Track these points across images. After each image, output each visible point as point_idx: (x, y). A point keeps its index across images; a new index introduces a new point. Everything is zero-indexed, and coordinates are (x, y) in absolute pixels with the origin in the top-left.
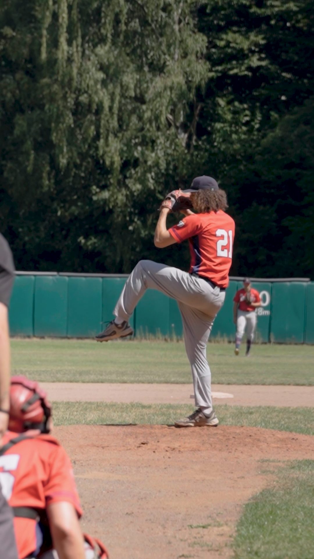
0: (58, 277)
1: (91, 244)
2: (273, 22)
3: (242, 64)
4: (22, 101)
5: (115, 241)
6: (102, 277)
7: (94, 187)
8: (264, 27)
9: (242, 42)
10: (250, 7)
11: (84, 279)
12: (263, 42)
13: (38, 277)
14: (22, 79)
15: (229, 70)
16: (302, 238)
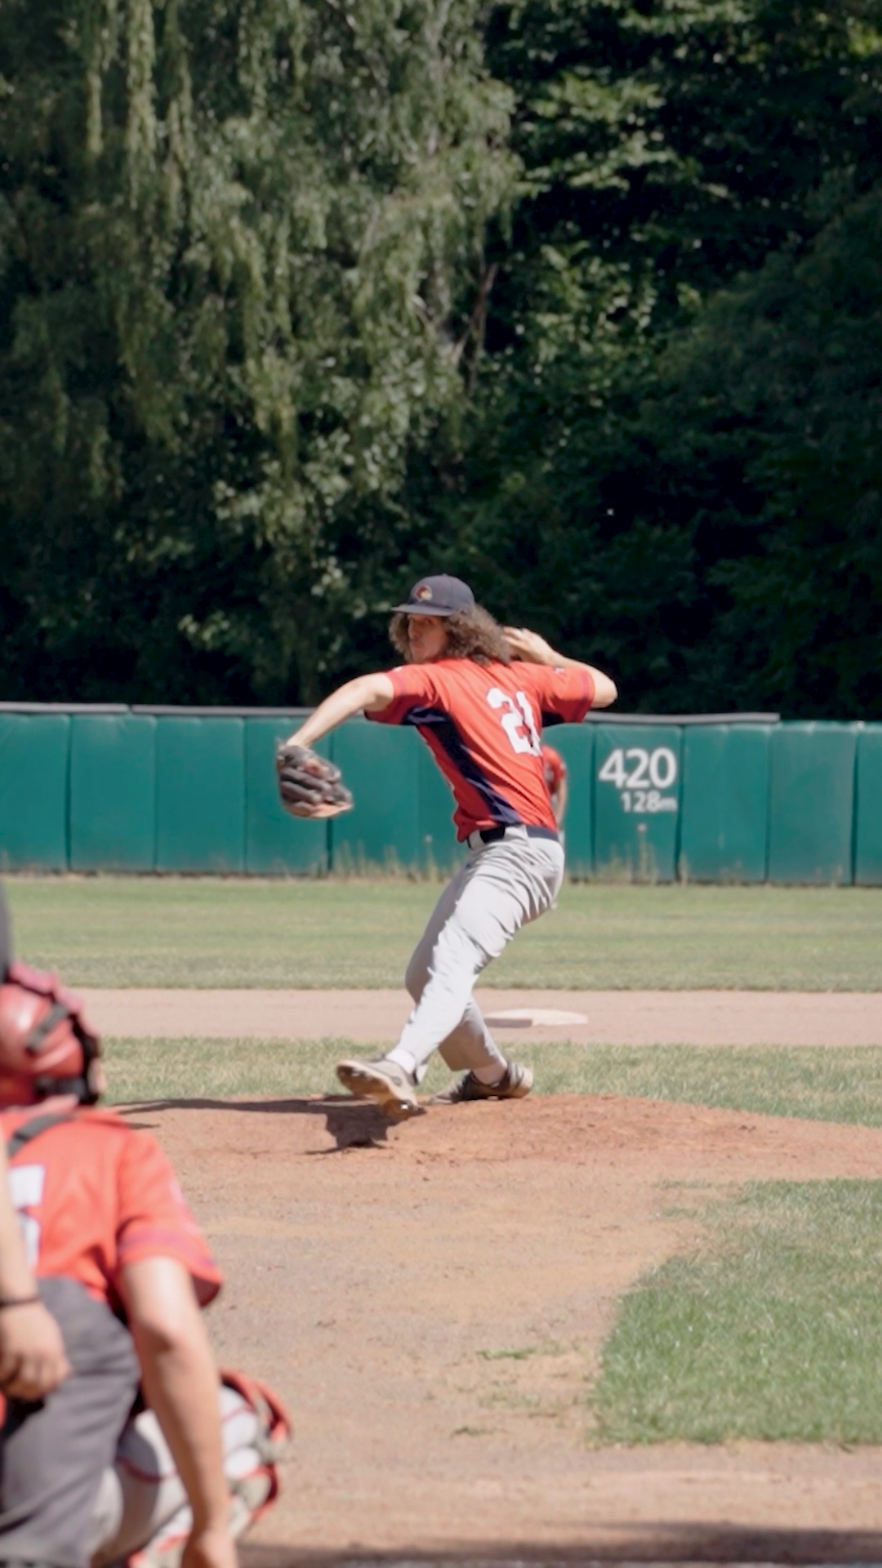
0: (130, 717)
1: (213, 636)
2: (681, 53)
3: (603, 161)
4: (34, 266)
5: (278, 625)
7: (221, 485)
8: (656, 63)
9: (601, 104)
10: (621, 13)
11: (197, 721)
12: (655, 103)
13: (78, 718)
14: (31, 206)
15: (571, 174)
16: (762, 612)
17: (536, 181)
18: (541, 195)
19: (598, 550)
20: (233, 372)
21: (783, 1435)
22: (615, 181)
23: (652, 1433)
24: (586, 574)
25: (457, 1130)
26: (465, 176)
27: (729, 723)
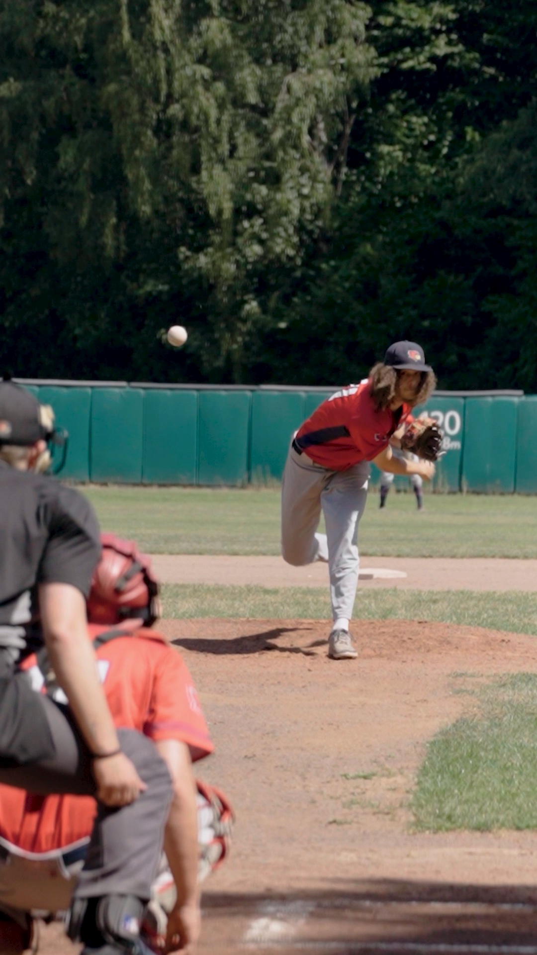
0: (128, 389)
3: (421, 53)
5: (218, 335)
6: (198, 390)
9: (419, 18)
12: (453, 16)
13: (96, 390)
15: (401, 62)
17: (380, 65)
18: (384, 75)
20: (193, 180)
22: (428, 65)
23: (448, 825)
24: (407, 304)
26: (342, 61)
27: (493, 396)
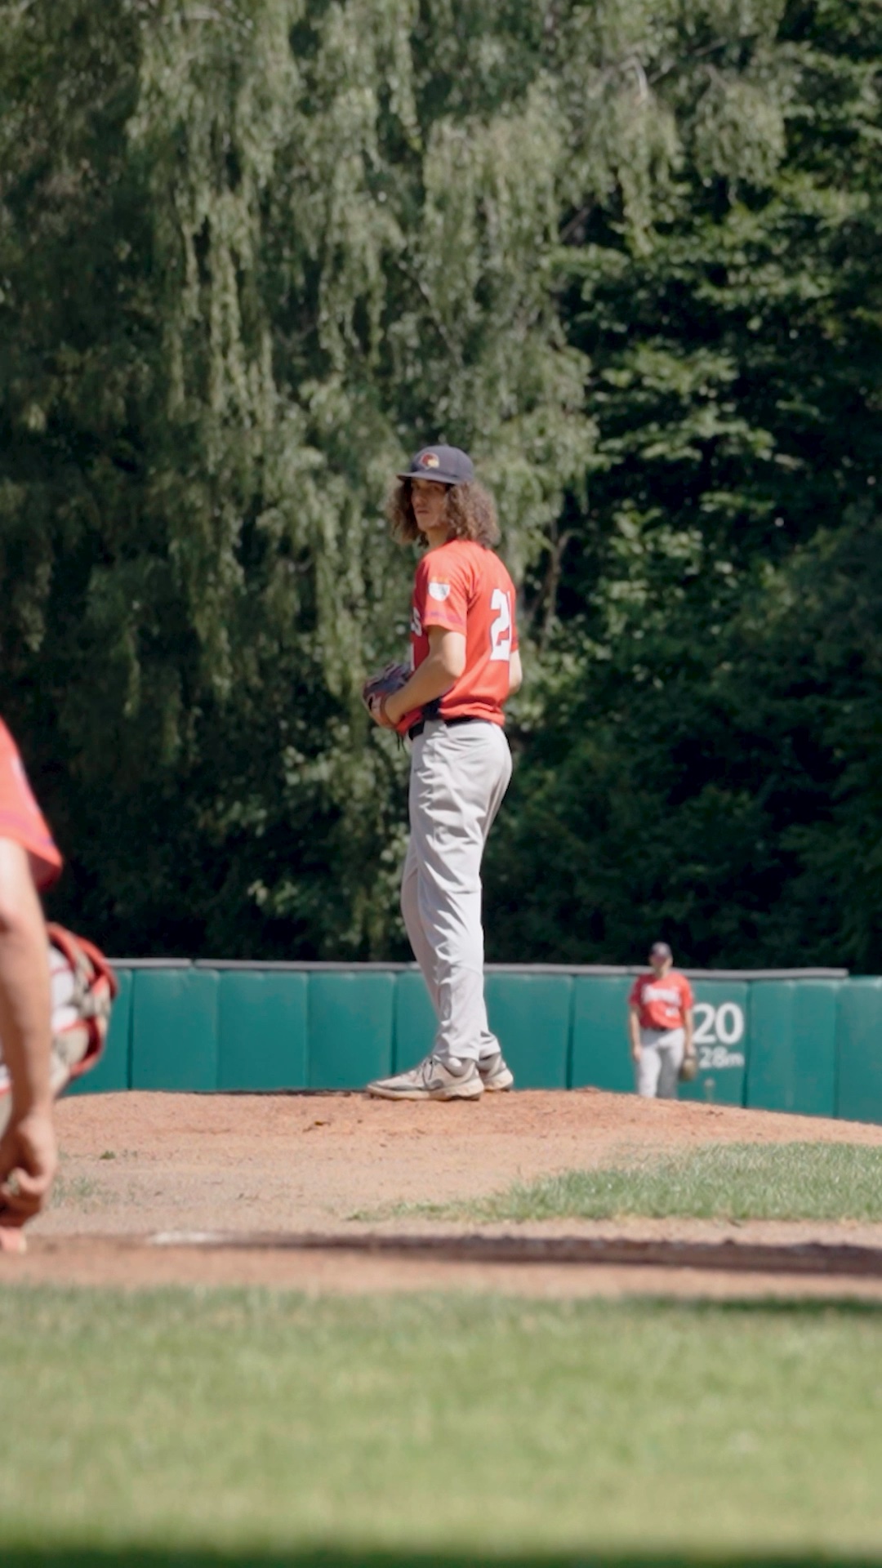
0: (193, 971)
1: (283, 902)
2: (755, 324)
3: (677, 431)
4: (107, 535)
5: (346, 891)
6: (309, 971)
7: (291, 751)
8: (729, 338)
9: (674, 375)
10: (695, 285)
11: (260, 976)
12: (728, 376)
13: (140, 973)
14: (106, 478)
15: (643, 446)
16: (834, 880)
17: (610, 453)
18: (615, 468)
19: (668, 815)
20: (304, 639)
21: (673, 1212)
22: (688, 452)
23: (540, 1210)
24: (655, 839)
25: (422, 1114)
26: (539, 442)
27: (795, 978)
